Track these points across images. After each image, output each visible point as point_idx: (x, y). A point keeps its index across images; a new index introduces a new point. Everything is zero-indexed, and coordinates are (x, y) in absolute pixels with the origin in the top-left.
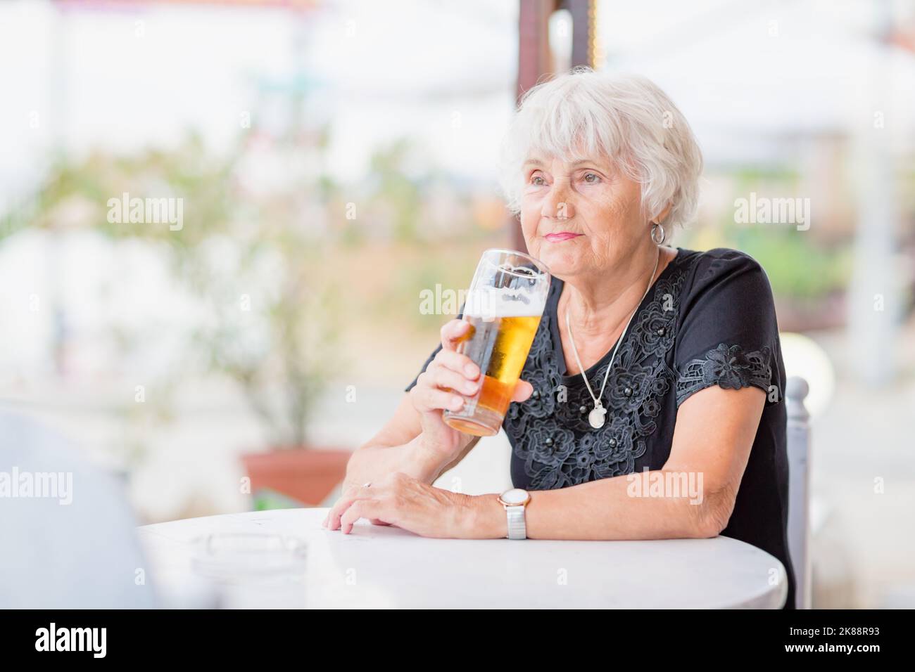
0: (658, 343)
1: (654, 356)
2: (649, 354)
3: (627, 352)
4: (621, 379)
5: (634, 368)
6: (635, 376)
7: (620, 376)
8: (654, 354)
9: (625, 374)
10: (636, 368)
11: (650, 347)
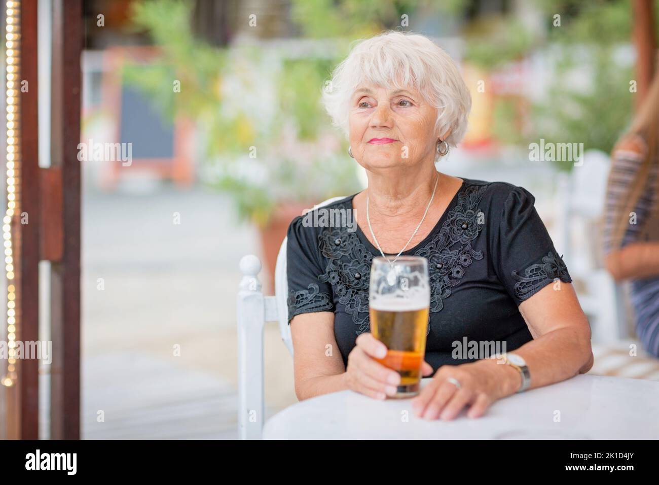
0: (462, 235)
1: (459, 243)
2: (456, 242)
3: (439, 240)
4: (434, 258)
5: (444, 251)
6: (445, 257)
7: (433, 256)
8: (459, 241)
9: (436, 255)
10: (445, 252)
11: (456, 237)
